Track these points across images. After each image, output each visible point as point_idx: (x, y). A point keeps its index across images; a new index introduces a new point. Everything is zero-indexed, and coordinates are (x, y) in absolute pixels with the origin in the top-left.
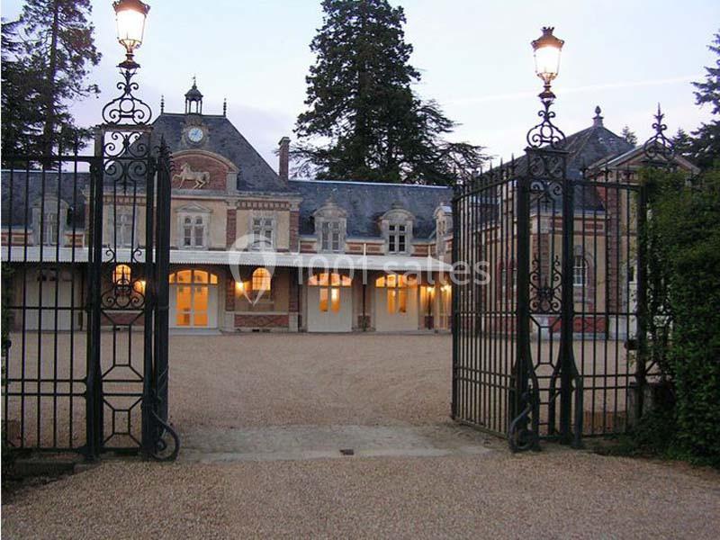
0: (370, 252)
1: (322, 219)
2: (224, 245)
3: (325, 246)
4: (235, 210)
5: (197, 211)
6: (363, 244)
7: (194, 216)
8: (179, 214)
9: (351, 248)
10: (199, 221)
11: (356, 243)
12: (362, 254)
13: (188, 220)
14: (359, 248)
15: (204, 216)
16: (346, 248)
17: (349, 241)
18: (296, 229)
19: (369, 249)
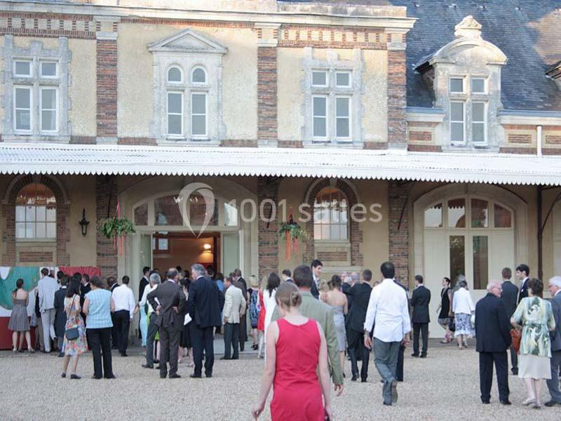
0: (549, 146)
1: (451, 70)
2: (252, 134)
3: (457, 133)
4: (275, 49)
5: (194, 50)
6: (535, 127)
7: (187, 63)
8: (155, 57)
9: (513, 139)
10: (199, 75)
11: (520, 127)
12: (533, 151)
13: (174, 74)
14: (526, 139)
15: (210, 63)
16: (502, 136)
17: (507, 119)
18: (402, 93)
19: (549, 140)
